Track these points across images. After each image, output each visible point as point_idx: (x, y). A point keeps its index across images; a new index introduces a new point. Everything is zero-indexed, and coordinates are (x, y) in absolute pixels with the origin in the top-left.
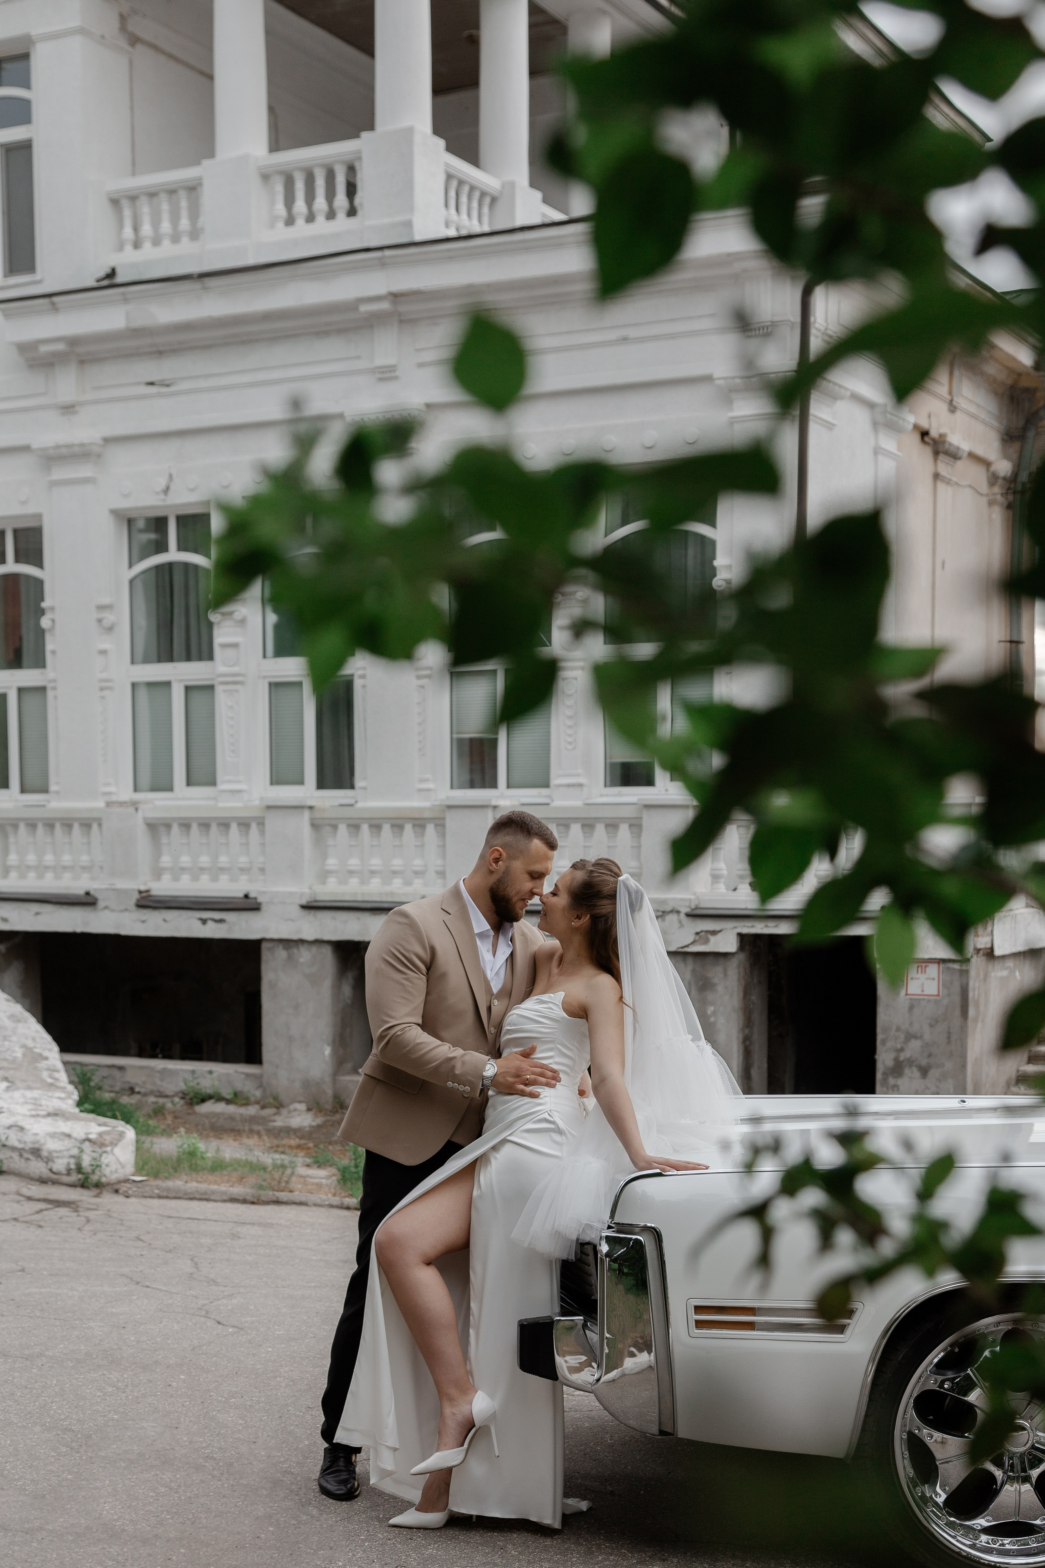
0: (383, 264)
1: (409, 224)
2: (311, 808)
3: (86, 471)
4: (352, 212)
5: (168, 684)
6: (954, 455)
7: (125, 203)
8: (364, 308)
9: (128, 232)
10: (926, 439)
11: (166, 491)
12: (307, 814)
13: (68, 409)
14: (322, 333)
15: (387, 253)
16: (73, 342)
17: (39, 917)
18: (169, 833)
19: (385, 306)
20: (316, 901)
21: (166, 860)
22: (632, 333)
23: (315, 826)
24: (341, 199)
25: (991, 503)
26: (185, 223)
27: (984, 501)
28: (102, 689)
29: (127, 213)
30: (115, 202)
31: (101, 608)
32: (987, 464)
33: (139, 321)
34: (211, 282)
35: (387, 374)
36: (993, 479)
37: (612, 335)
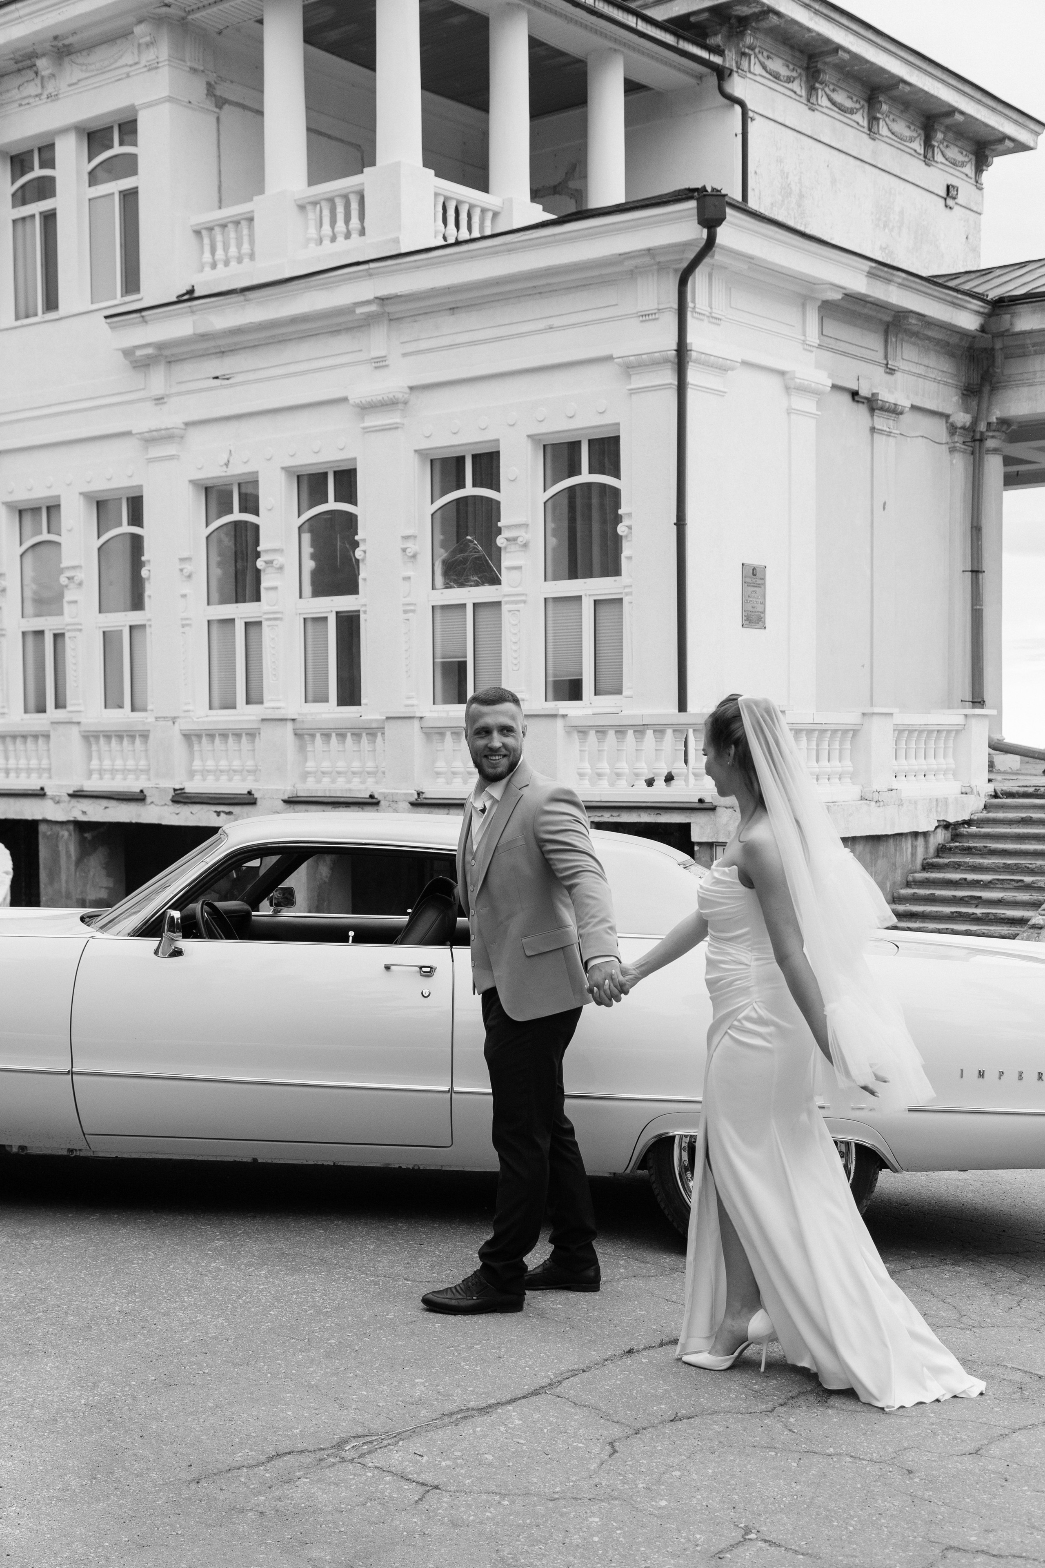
0: (370, 275)
1: (396, 241)
2: (293, 720)
3: (170, 449)
4: (362, 232)
5: (232, 621)
6: (894, 411)
7: (204, 233)
8: (359, 311)
9: (207, 257)
10: (857, 398)
11: (227, 465)
12: (290, 726)
13: (159, 400)
14: (335, 332)
15: (372, 265)
16: (161, 346)
17: (107, 810)
18: (200, 742)
19: (373, 308)
20: (298, 797)
21: (197, 764)
22: (556, 322)
23: (298, 735)
24: (355, 222)
25: (952, 450)
26: (246, 248)
27: (945, 448)
28: (183, 626)
29: (206, 241)
30: (198, 233)
31: (182, 560)
32: (947, 417)
33: (202, 330)
34: (251, 295)
35: (380, 363)
36: (953, 429)
37: (541, 325)
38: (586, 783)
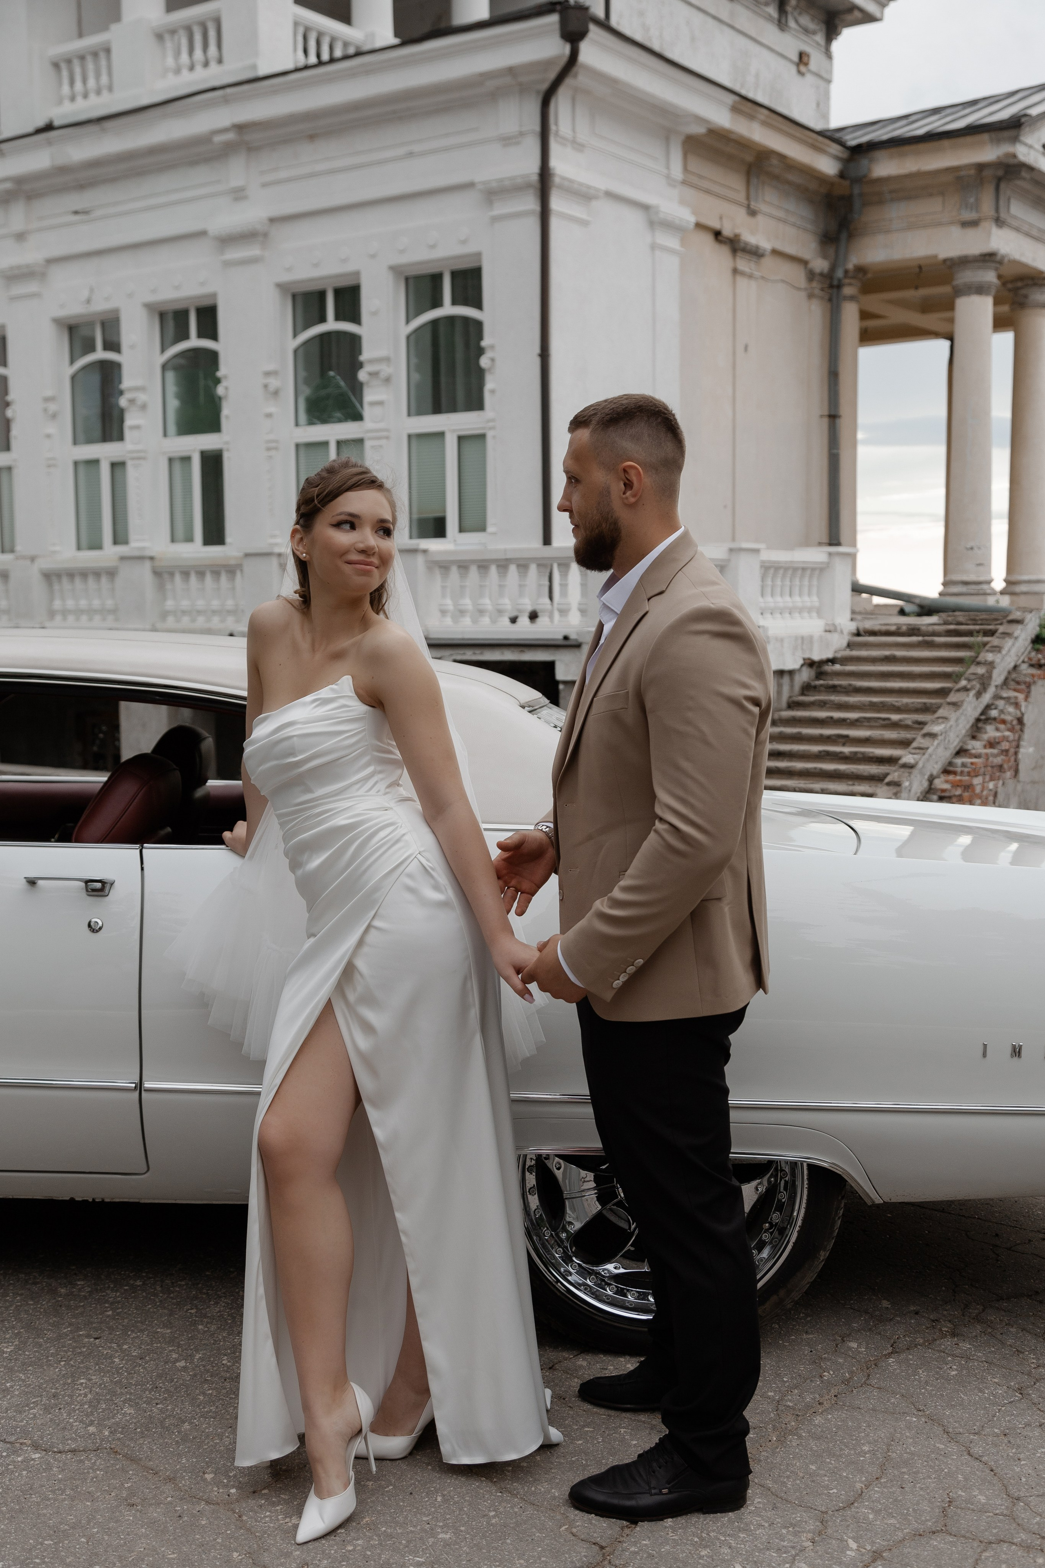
0: (226, 101)
1: (254, 67)
2: (152, 558)
3: (32, 287)
4: (220, 61)
5: (98, 461)
6: (755, 253)
7: (63, 66)
8: (218, 139)
9: (66, 89)
10: (720, 238)
11: (88, 301)
12: (148, 565)
13: (20, 237)
14: (194, 162)
15: (229, 91)
16: (20, 181)
18: (60, 582)
19: (230, 136)
21: (57, 604)
22: (416, 148)
23: (157, 573)
24: (213, 49)
25: (811, 296)
26: (104, 79)
27: (803, 294)
28: (49, 466)
29: (65, 73)
30: (56, 65)
31: (47, 400)
32: (804, 262)
33: (60, 161)
34: (108, 124)
35: (239, 195)
36: (811, 275)
37: (401, 151)
38: (448, 621)
